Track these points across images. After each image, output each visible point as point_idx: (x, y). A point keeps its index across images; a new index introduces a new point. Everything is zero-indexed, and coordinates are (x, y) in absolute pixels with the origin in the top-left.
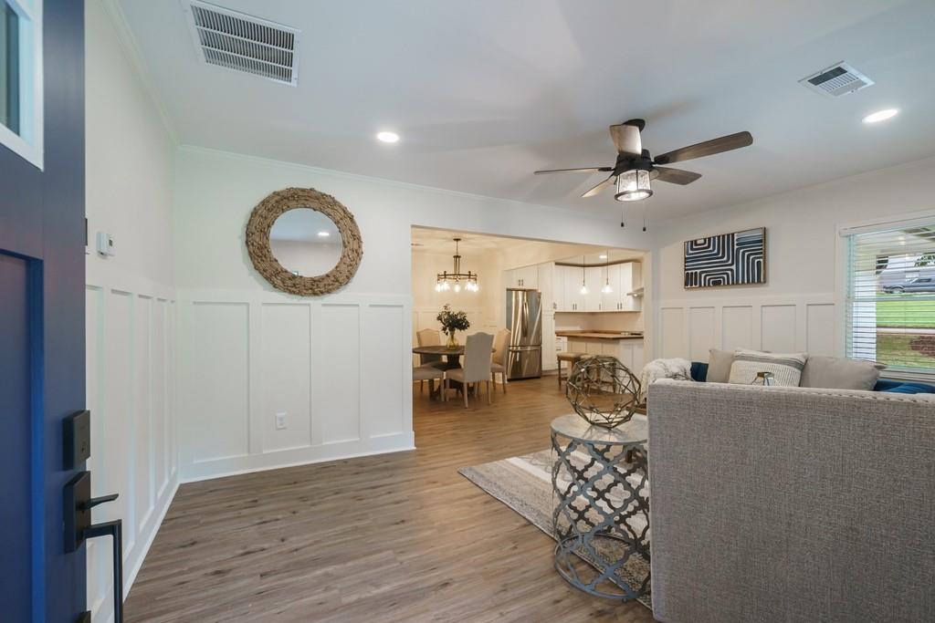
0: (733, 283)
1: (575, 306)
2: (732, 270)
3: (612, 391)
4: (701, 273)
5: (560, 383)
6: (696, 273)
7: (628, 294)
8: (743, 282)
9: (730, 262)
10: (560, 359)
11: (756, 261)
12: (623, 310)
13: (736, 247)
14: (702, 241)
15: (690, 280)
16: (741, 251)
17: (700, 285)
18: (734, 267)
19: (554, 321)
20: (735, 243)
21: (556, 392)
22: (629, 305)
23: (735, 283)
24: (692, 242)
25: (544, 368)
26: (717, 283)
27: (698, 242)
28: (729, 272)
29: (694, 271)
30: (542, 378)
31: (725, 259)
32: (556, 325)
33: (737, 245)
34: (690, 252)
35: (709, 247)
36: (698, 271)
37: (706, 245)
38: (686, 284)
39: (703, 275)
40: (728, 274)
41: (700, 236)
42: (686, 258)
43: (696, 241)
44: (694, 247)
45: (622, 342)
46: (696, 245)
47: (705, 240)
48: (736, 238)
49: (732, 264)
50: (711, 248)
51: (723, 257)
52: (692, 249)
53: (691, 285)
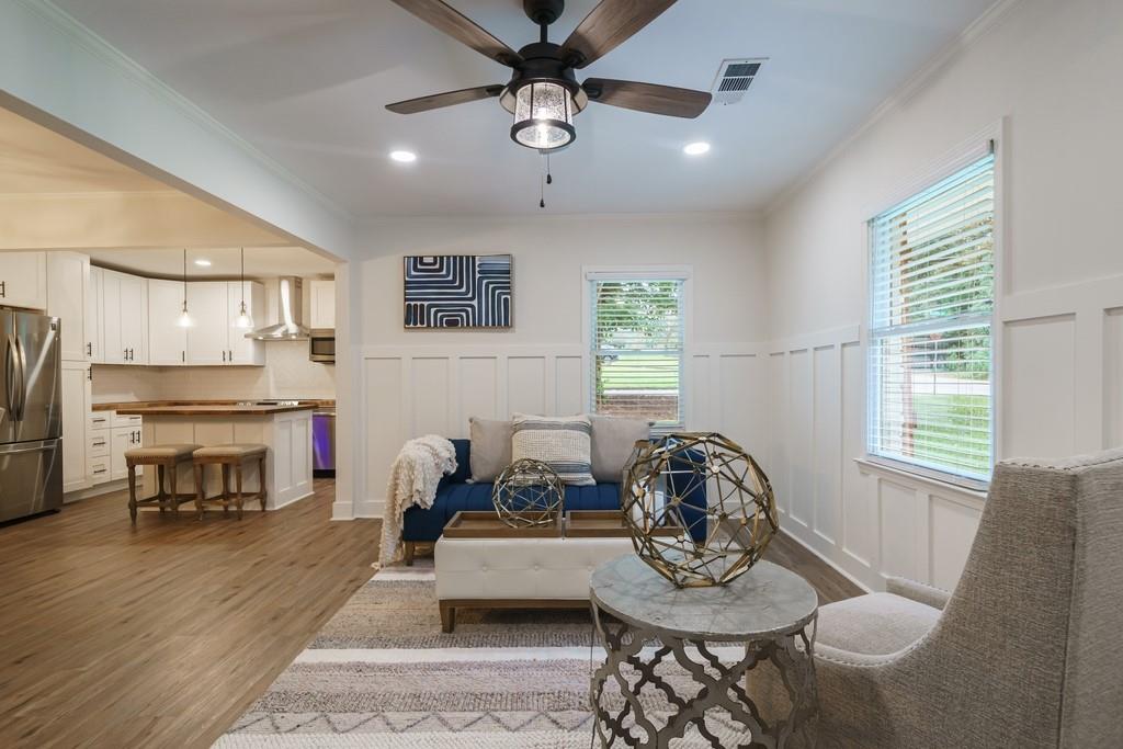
0: (474, 324)
1: (129, 353)
2: (472, 306)
3: (259, 508)
4: (430, 307)
5: (134, 515)
6: (422, 306)
7: (246, 336)
8: (487, 324)
9: (470, 295)
10: (132, 462)
11: (503, 297)
12: (234, 363)
13: (478, 276)
14: (431, 260)
15: (414, 317)
16: (485, 282)
17: (429, 325)
18: (475, 303)
19: (89, 383)
20: (477, 269)
21: (126, 537)
22: (246, 354)
23: (477, 326)
24: (415, 258)
25: (68, 487)
26: (452, 324)
27: (426, 260)
28: (470, 309)
29: (419, 303)
30: (65, 512)
31: (464, 290)
32: (94, 392)
33: (479, 272)
34: (413, 273)
35: (441, 269)
36: (426, 303)
37: (437, 266)
38: (407, 322)
39: (433, 310)
40: (467, 312)
41: (429, 250)
42: (406, 282)
43: (421, 258)
44: (419, 267)
45: (277, 418)
46: (422, 263)
47: (435, 258)
48: (477, 263)
49: (472, 299)
50: (444, 272)
51: (460, 287)
52: (416, 269)
53: (415, 324)
